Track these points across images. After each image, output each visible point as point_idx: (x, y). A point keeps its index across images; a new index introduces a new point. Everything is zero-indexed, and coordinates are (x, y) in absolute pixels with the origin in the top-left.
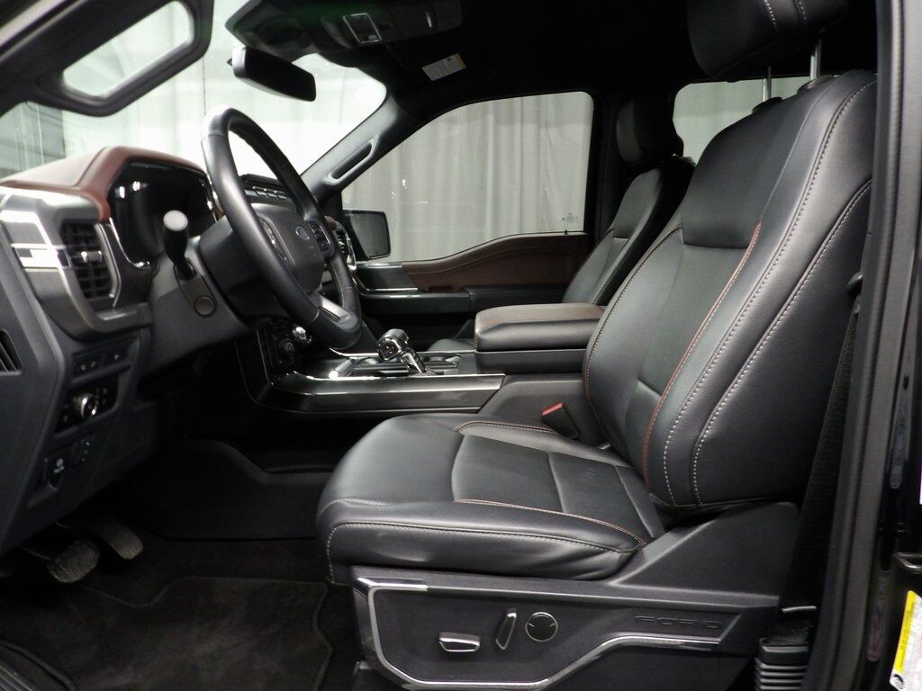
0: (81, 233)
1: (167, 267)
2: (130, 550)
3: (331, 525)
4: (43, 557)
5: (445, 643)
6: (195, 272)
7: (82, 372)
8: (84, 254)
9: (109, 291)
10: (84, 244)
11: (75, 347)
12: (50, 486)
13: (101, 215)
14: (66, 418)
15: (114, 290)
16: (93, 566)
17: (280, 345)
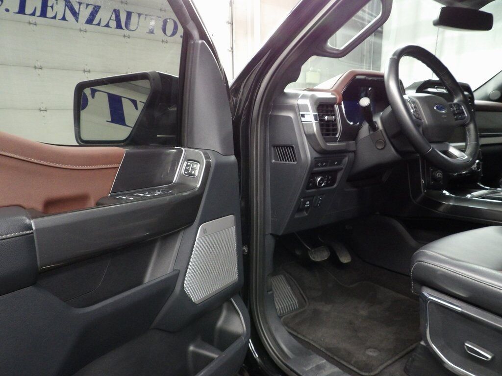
0: (329, 109)
1: (366, 126)
2: (345, 259)
3: (415, 261)
4: (309, 248)
5: (467, 347)
6: (378, 128)
7: (318, 167)
8: (326, 118)
9: (336, 134)
10: (330, 113)
11: (316, 155)
12: (305, 213)
13: (338, 102)
14: (311, 184)
15: (338, 134)
16: (326, 258)
17: (433, 174)
